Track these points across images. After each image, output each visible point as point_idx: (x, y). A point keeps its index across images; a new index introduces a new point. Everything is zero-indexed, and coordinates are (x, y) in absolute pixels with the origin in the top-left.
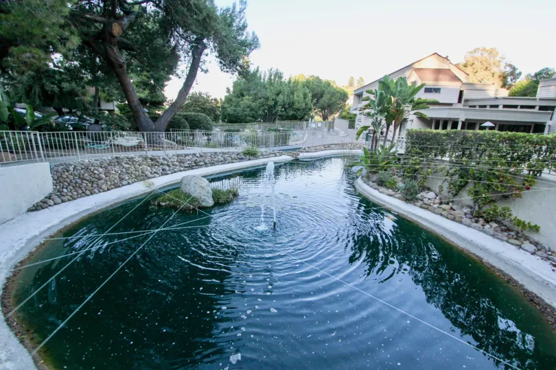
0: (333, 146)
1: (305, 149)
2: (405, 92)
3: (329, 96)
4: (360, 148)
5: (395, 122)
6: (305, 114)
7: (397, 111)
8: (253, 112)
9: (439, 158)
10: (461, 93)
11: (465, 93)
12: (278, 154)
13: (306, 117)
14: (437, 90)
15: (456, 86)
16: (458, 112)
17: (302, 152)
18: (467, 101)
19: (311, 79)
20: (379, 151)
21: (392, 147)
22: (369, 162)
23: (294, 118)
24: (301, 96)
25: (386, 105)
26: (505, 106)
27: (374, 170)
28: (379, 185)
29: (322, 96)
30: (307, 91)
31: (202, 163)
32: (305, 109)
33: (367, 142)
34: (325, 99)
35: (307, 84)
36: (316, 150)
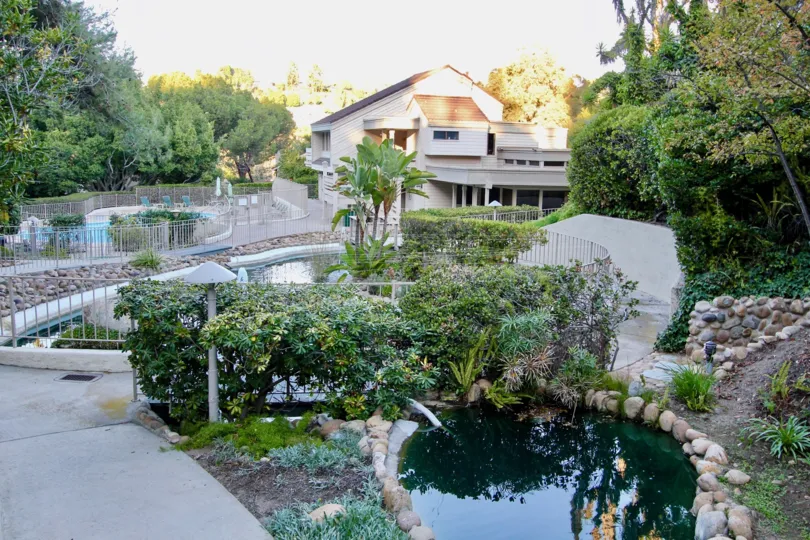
0: (287, 240)
1: (237, 249)
2: (392, 164)
3: (251, 123)
4: (336, 240)
5: (385, 204)
6: (202, 169)
7: (385, 189)
8: (77, 168)
9: (439, 250)
10: (491, 138)
11: (497, 137)
12: (194, 262)
13: (206, 175)
14: (453, 135)
15: (482, 128)
16: (483, 175)
17: (233, 255)
18: (501, 151)
19: (205, 84)
20: (367, 245)
21: (385, 238)
22: (355, 263)
23: (178, 177)
24: (192, 128)
25: (370, 182)
26: (547, 164)
27: (364, 273)
28: (371, 293)
29: (234, 124)
30: (202, 116)
31: (73, 287)
32: (204, 156)
33: (348, 229)
34: (243, 132)
35: (198, 96)
36: (259, 250)
